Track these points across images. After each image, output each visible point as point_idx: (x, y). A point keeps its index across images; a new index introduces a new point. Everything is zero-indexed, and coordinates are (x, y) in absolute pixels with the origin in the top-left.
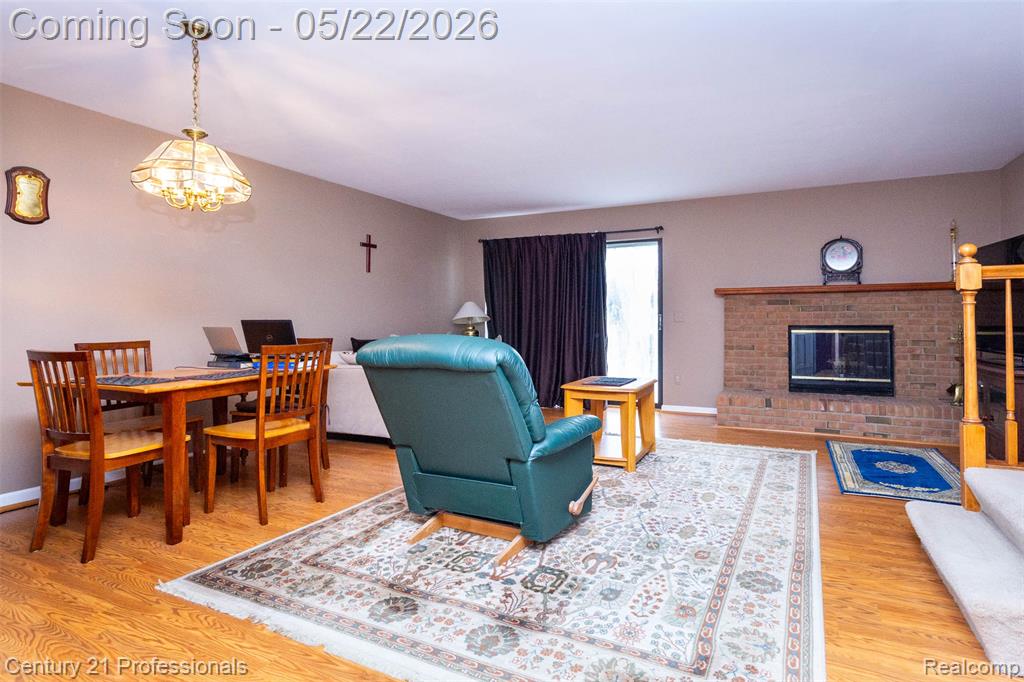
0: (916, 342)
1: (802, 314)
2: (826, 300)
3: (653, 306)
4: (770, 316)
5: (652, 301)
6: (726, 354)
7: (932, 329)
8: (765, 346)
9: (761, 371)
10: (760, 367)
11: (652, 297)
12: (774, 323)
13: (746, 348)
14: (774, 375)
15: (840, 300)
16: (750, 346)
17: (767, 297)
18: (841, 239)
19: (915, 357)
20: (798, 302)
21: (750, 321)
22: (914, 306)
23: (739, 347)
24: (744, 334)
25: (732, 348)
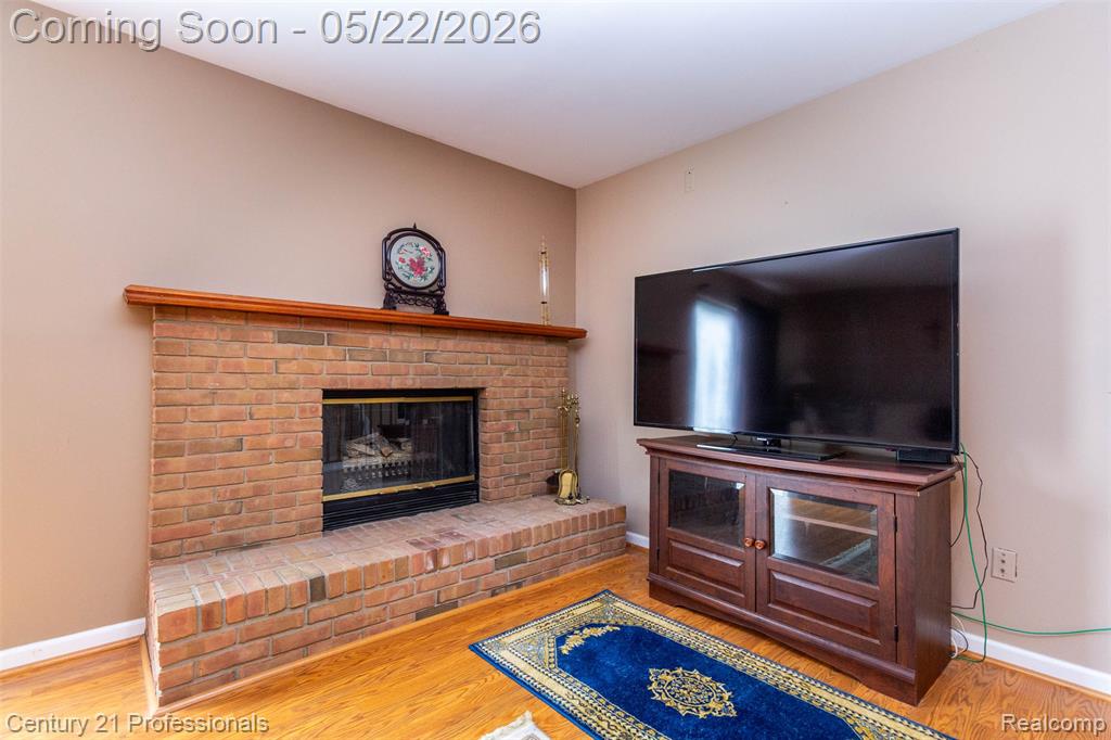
0: (510, 414)
1: (350, 366)
2: (392, 339)
4: (283, 367)
6: (160, 469)
7: (526, 393)
8: (271, 440)
9: (258, 501)
10: (258, 492)
12: (292, 387)
13: (220, 448)
14: (291, 504)
15: (415, 343)
16: (231, 441)
18: (414, 232)
19: (510, 436)
20: (341, 341)
21: (232, 380)
22: (507, 358)
23: (201, 448)
24: (215, 412)
25: (177, 451)
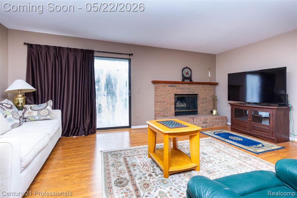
0: (203, 99)
1: (178, 90)
3: (126, 86)
4: (169, 91)
5: (126, 84)
7: (206, 95)
8: (168, 101)
9: (167, 110)
10: (167, 109)
11: (126, 82)
12: (171, 94)
13: (162, 102)
14: (170, 111)
15: (187, 86)
16: (164, 101)
17: (169, 85)
18: (187, 68)
19: (203, 103)
20: (177, 86)
21: (164, 93)
22: (202, 89)
23: (160, 102)
24: (162, 97)
